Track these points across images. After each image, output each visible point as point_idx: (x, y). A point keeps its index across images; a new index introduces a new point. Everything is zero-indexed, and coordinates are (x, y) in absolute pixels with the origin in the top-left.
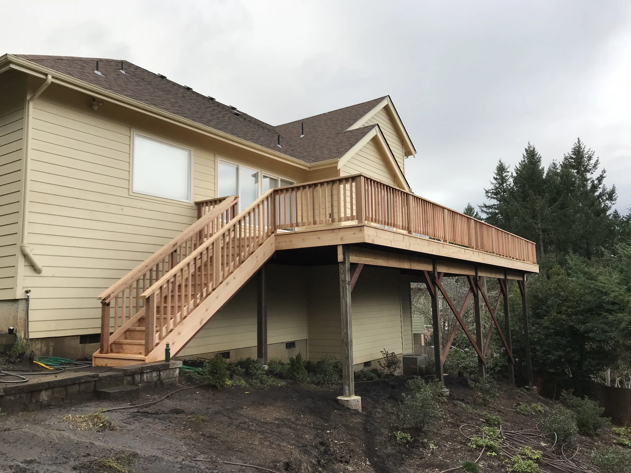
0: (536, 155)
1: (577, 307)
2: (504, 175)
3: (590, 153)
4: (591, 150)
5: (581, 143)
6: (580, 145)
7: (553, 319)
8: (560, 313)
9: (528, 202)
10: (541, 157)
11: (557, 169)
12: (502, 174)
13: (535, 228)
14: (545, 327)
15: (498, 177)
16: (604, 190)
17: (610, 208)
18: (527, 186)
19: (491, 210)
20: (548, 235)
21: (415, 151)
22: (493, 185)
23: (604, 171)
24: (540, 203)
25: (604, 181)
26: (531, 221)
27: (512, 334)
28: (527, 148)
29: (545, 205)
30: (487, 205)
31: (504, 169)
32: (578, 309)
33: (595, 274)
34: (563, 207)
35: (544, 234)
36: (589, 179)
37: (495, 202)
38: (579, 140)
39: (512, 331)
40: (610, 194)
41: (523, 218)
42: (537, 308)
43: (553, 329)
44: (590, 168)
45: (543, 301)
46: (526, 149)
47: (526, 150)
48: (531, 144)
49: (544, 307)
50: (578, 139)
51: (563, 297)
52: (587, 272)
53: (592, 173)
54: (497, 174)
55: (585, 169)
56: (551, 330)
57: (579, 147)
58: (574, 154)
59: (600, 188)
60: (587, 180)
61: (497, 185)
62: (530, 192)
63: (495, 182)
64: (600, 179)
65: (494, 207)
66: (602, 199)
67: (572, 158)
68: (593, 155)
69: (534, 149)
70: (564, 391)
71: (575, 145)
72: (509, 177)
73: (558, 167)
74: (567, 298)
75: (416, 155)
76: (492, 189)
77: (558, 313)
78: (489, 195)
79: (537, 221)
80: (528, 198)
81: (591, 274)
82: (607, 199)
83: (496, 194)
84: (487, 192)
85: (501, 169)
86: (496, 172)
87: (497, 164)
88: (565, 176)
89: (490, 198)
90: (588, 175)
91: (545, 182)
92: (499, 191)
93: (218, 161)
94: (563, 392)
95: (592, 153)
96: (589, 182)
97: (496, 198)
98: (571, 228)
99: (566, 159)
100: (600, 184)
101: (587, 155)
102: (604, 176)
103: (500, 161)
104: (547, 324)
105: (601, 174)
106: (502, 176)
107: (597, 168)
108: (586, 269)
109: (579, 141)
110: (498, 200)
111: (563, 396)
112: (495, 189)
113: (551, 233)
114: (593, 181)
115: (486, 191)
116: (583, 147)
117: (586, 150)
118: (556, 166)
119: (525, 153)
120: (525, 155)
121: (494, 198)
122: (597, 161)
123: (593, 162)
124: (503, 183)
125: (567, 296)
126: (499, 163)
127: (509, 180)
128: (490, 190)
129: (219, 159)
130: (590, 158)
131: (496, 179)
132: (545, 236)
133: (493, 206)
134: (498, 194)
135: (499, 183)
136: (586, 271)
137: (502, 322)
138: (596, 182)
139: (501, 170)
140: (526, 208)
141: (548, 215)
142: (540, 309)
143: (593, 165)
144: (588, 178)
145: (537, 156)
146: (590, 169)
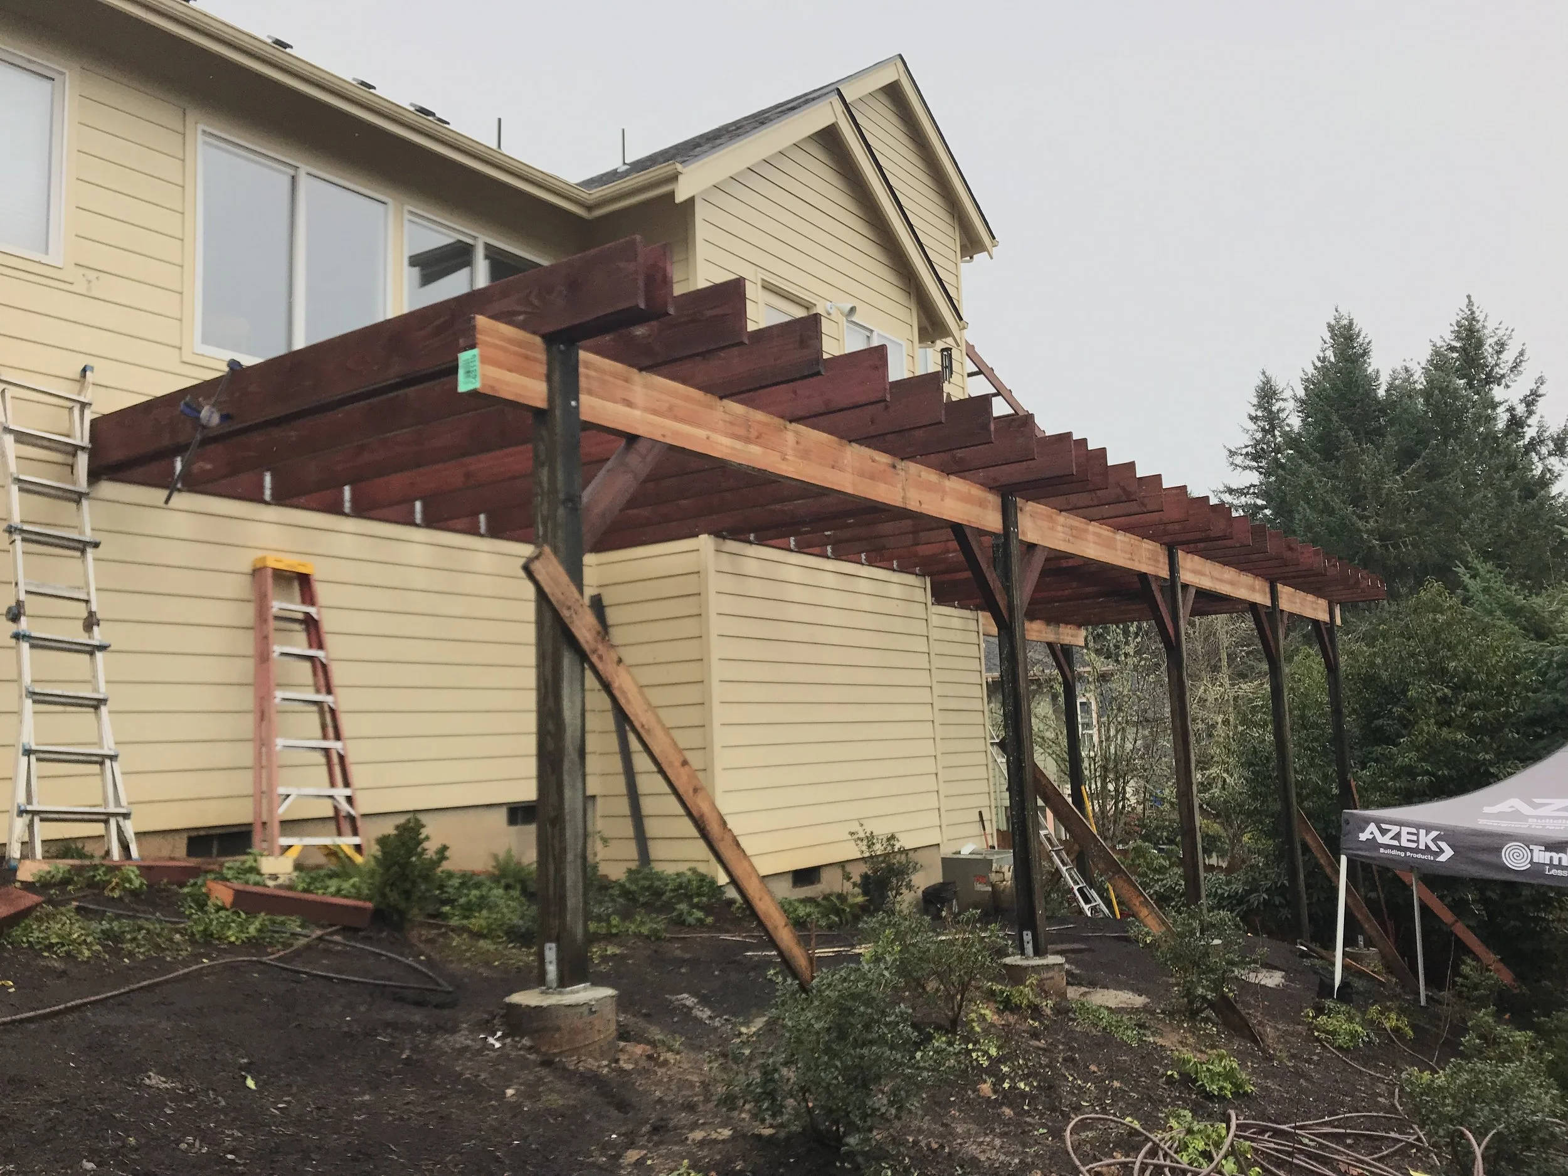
0: (1358, 335)
1: (1499, 705)
2: (1275, 409)
3: (1500, 333)
4: (1504, 326)
5: (1475, 309)
6: (1473, 313)
7: (1428, 742)
8: (1448, 723)
9: (1338, 462)
10: (1370, 342)
11: (1415, 382)
12: (1272, 405)
13: (1359, 530)
14: (1402, 768)
15: (1259, 413)
16: (1542, 429)
17: (1559, 475)
18: (1335, 418)
19: (1243, 500)
20: (1396, 546)
21: (994, 238)
22: (1247, 436)
23: (1541, 381)
24: (1371, 461)
25: (1541, 407)
26: (1350, 509)
27: (1298, 795)
28: (1333, 322)
29: (1386, 468)
30: (1235, 487)
31: (1275, 393)
32: (1503, 709)
33: (1546, 614)
34: (1433, 472)
35: (1386, 546)
36: (1501, 403)
37: (1254, 478)
38: (1470, 301)
39: (1300, 785)
40: (1559, 438)
41: (1326, 504)
42: (1376, 716)
43: (1427, 773)
44: (1501, 372)
45: (1392, 693)
46: (1329, 325)
47: (1330, 327)
48: (1343, 311)
49: (1397, 710)
50: (1469, 297)
51: (1456, 673)
52: (1522, 608)
53: (1507, 386)
54: (1259, 406)
55: (1489, 375)
56: (1420, 778)
57: (1472, 318)
58: (1458, 338)
59: (1529, 426)
60: (1494, 406)
61: (1259, 435)
62: (1342, 433)
63: (1252, 426)
64: (1531, 400)
65: (1251, 491)
66: (1538, 453)
67: (1452, 349)
68: (1510, 337)
69: (1351, 323)
70: (1469, 961)
71: (1461, 313)
72: (1287, 412)
73: (1416, 377)
74: (1469, 678)
75: (995, 251)
76: (1246, 447)
77: (1440, 725)
78: (1239, 460)
79: (1365, 509)
80: (1338, 449)
81: (1535, 612)
82: (1550, 454)
83: (1256, 457)
84: (1232, 453)
85: (1267, 394)
86: (1255, 401)
87: (1258, 381)
88: (1437, 392)
89: (1240, 469)
90: (1498, 393)
91: (1384, 408)
92: (1262, 449)
93: (200, 137)
94: (1464, 963)
95: (1508, 332)
96: (1500, 410)
97: (1257, 469)
98: (1458, 530)
99: (1437, 353)
100: (1530, 413)
101: (1496, 339)
102: (1540, 392)
103: (1264, 373)
104: (1409, 758)
105: (1534, 386)
106: (1271, 412)
107: (1520, 373)
108: (1519, 600)
109: (1470, 303)
110: (1261, 473)
111: (1466, 977)
112: (1255, 446)
113: (1404, 543)
114: (1511, 409)
115: (1230, 451)
116: (1481, 318)
117: (1491, 326)
118: (1412, 375)
119: (1327, 336)
120: (1328, 339)
121: (1251, 468)
122: (1522, 354)
123: (1509, 356)
124: (1273, 428)
125: (1468, 673)
126: (1262, 378)
127: (1288, 421)
128: (1241, 448)
129: (200, 127)
130: (1501, 347)
131: (1254, 419)
132: (1387, 549)
133: (1249, 488)
134: (1260, 457)
135: (1263, 430)
136: (1518, 605)
137: (1267, 759)
138: (1521, 410)
139: (1266, 396)
140: (1335, 477)
141: (1394, 493)
142: (1382, 717)
143: (1510, 364)
144: (1497, 399)
145: (1360, 340)
146: (1503, 376)
